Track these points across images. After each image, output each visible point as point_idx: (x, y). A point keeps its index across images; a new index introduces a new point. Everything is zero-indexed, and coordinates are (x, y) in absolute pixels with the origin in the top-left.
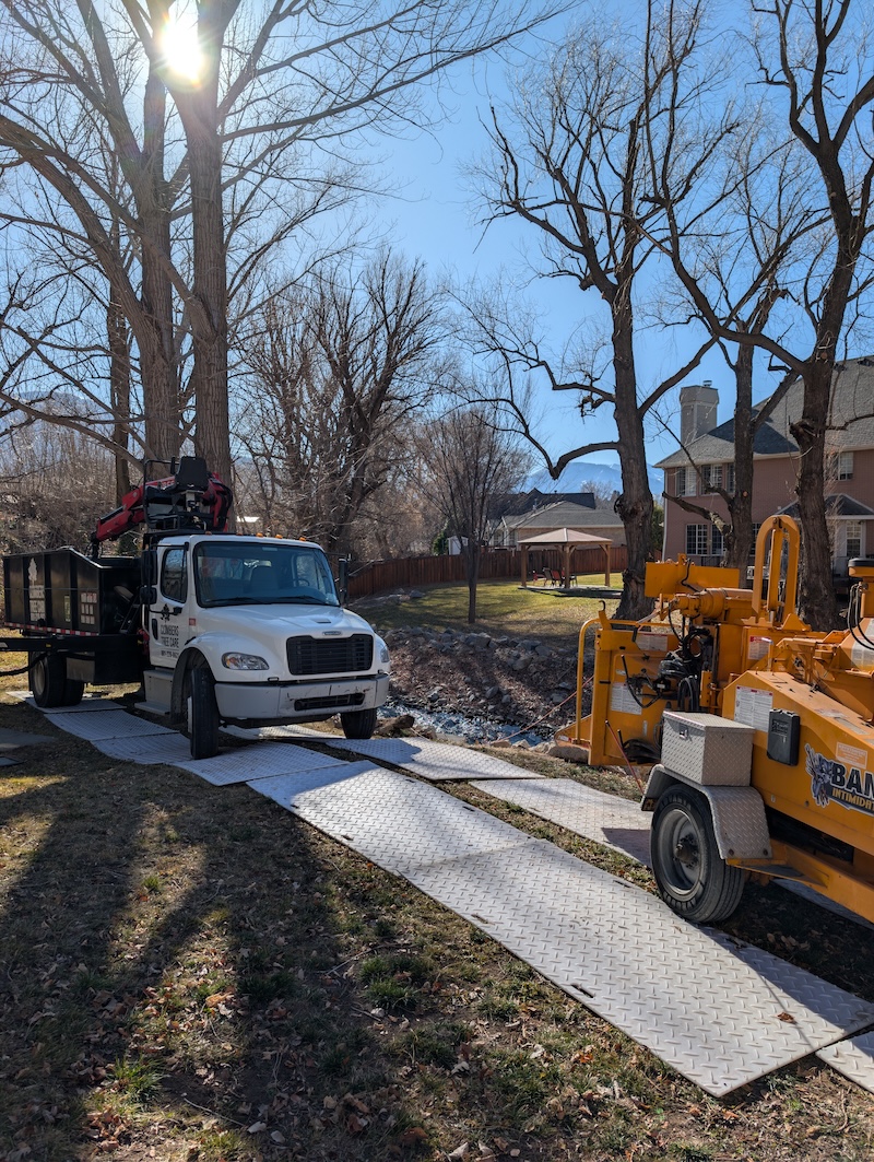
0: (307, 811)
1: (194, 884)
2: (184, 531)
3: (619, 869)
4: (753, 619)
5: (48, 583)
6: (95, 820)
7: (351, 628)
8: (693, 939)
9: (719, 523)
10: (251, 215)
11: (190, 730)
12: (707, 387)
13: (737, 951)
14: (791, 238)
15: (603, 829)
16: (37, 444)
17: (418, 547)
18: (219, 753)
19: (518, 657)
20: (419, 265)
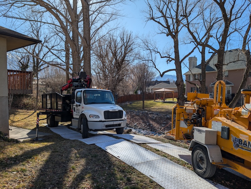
0: (109, 150)
1: (83, 167)
2: (81, 88)
3: (183, 165)
4: (214, 105)
5: (51, 100)
6: (60, 152)
7: (118, 109)
8: (204, 182)
9: (198, 87)
10: (96, 22)
11: (82, 132)
12: (195, 57)
13: (215, 185)
14: (214, 24)
15: (178, 155)
16: (50, 71)
17: (131, 93)
18: (89, 137)
19: (154, 116)
20: (131, 32)
